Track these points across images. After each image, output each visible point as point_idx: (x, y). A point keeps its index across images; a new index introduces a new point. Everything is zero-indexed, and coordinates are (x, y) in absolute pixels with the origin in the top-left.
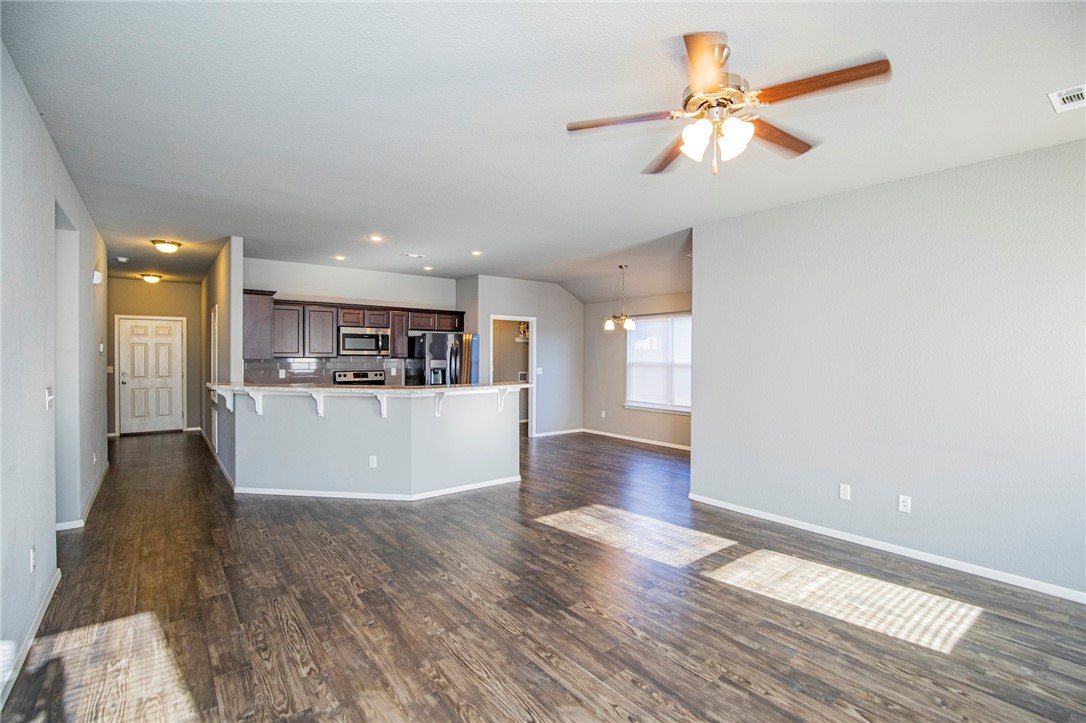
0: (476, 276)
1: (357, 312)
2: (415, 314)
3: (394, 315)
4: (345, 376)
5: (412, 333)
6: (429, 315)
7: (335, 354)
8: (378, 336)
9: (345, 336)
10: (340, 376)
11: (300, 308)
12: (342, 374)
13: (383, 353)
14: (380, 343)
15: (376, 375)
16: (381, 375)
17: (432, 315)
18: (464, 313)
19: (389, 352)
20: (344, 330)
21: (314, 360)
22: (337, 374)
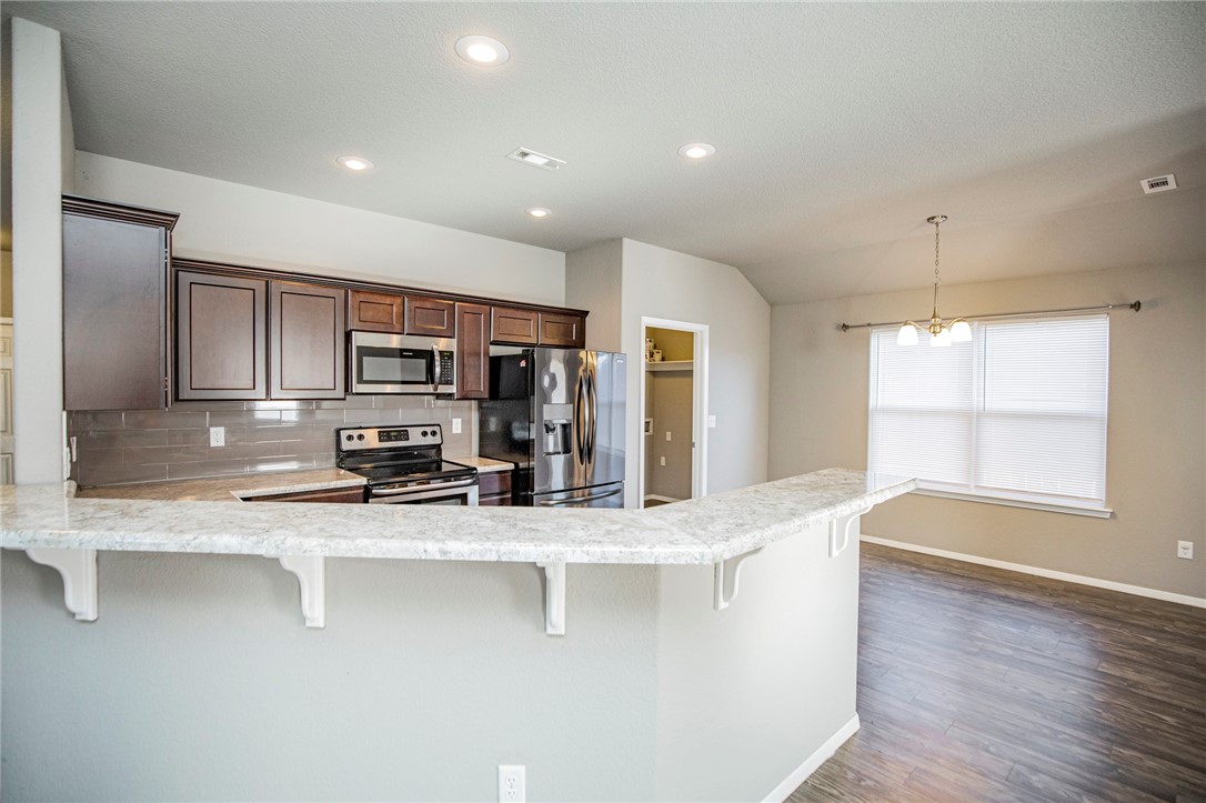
0: (620, 240)
1: (388, 300)
2: (503, 312)
3: (464, 312)
4: (361, 437)
5: (495, 351)
6: (525, 315)
7: (340, 392)
8: (432, 353)
9: (366, 351)
10: (350, 438)
11: (259, 285)
12: (355, 433)
13: (442, 389)
14: (438, 370)
15: (425, 434)
16: (434, 433)
17: (534, 315)
18: (587, 313)
19: (453, 389)
20: (360, 339)
21: (294, 404)
22: (344, 434)
